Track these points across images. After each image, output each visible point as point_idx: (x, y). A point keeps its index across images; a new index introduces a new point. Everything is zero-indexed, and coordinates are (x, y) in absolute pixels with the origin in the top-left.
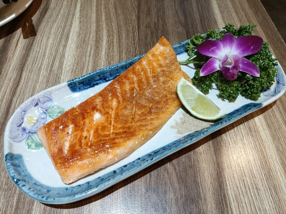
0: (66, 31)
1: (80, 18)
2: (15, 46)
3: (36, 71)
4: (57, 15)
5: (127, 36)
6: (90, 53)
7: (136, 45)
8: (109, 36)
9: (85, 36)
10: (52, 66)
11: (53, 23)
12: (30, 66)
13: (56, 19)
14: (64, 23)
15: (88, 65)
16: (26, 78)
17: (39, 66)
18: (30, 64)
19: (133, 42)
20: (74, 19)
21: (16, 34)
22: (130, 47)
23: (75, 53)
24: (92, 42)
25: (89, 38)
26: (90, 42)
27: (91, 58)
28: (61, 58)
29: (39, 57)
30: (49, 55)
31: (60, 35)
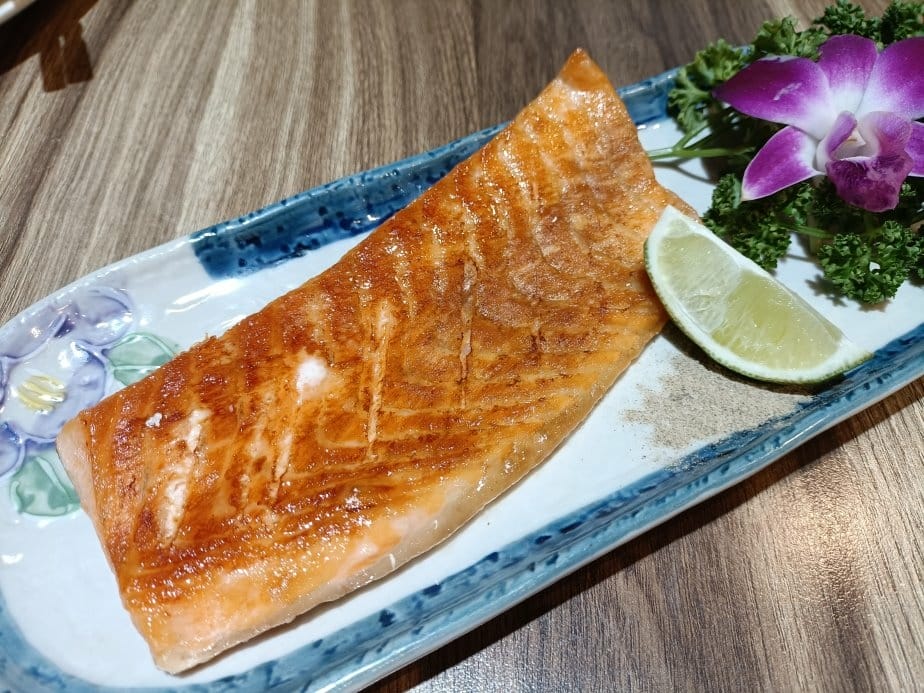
0: (203, 59)
1: (259, 15)
2: (9, 117)
3: (81, 207)
4: (175, 7)
5: (435, 69)
6: (291, 134)
7: (468, 102)
8: (364, 73)
9: (274, 77)
10: (144, 186)
11: (158, 36)
12: (61, 188)
13: (170, 20)
14: (199, 34)
15: (284, 179)
16: (42, 234)
17: (94, 188)
18: (61, 179)
19: (456, 91)
20: (236, 20)
21: (17, 74)
22: (446, 109)
23: (235, 135)
24: (299, 95)
25: (289, 82)
26: (294, 95)
27: (295, 154)
28: (178, 157)
29: (97, 154)
30: (137, 147)
31: (180, 74)
